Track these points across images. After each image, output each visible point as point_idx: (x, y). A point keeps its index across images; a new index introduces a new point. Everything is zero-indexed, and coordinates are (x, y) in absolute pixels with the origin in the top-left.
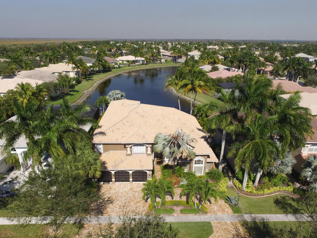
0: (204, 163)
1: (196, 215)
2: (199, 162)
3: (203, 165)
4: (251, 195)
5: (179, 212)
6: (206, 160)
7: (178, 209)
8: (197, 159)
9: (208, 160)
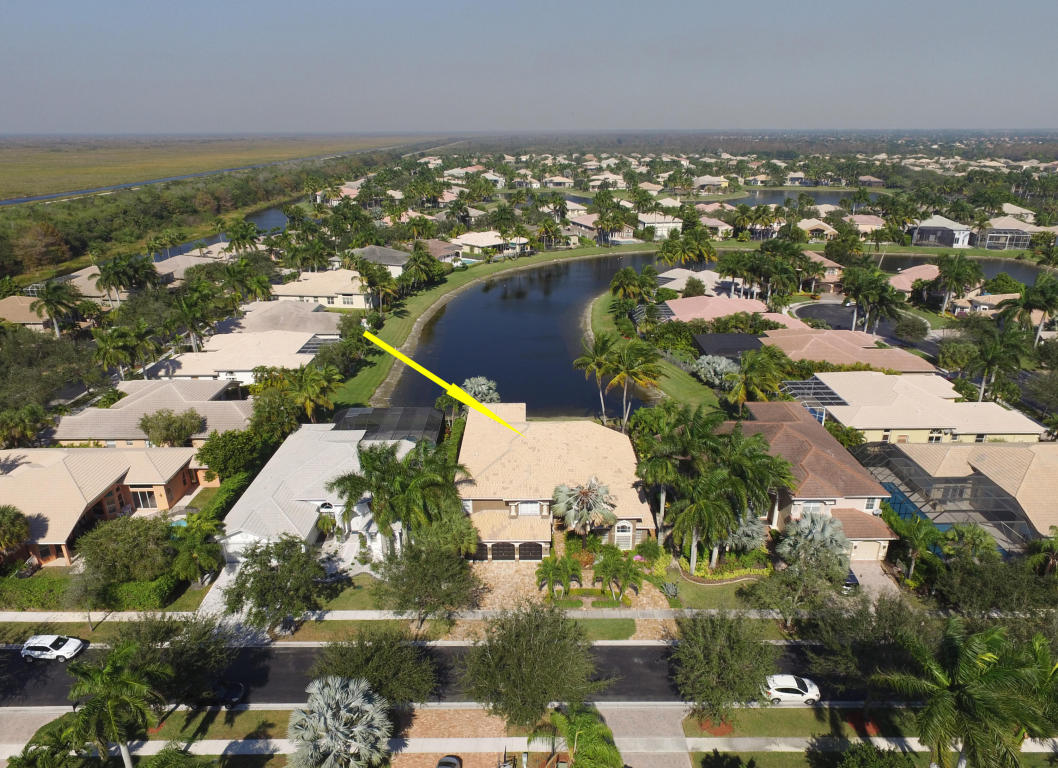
0: (631, 529)
1: (614, 609)
2: (623, 529)
3: (629, 534)
4: (703, 582)
5: (590, 605)
6: (634, 526)
7: (588, 601)
8: (620, 524)
9: (639, 526)
